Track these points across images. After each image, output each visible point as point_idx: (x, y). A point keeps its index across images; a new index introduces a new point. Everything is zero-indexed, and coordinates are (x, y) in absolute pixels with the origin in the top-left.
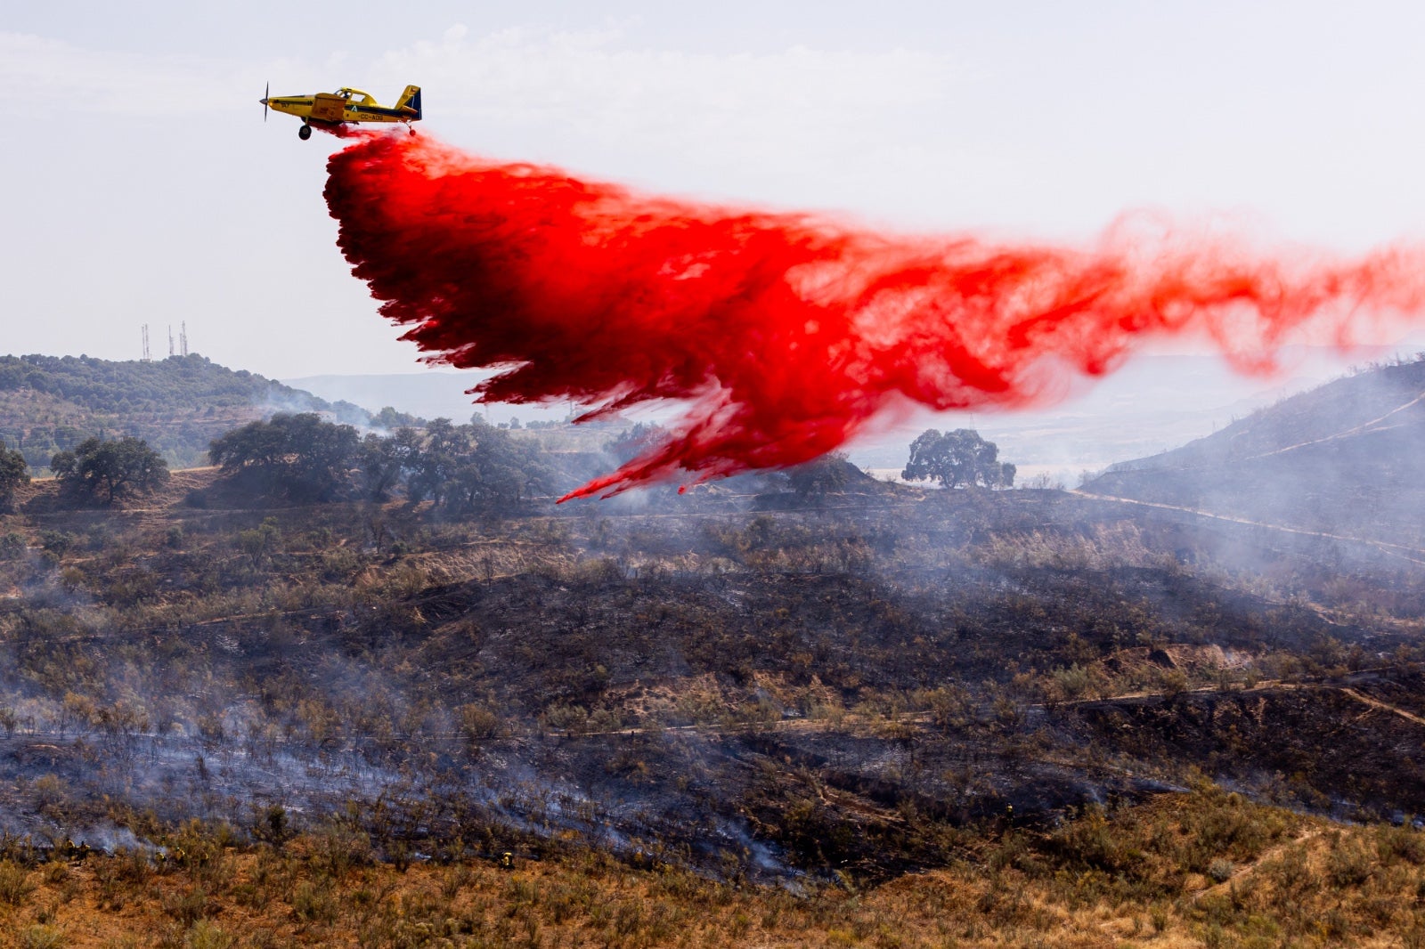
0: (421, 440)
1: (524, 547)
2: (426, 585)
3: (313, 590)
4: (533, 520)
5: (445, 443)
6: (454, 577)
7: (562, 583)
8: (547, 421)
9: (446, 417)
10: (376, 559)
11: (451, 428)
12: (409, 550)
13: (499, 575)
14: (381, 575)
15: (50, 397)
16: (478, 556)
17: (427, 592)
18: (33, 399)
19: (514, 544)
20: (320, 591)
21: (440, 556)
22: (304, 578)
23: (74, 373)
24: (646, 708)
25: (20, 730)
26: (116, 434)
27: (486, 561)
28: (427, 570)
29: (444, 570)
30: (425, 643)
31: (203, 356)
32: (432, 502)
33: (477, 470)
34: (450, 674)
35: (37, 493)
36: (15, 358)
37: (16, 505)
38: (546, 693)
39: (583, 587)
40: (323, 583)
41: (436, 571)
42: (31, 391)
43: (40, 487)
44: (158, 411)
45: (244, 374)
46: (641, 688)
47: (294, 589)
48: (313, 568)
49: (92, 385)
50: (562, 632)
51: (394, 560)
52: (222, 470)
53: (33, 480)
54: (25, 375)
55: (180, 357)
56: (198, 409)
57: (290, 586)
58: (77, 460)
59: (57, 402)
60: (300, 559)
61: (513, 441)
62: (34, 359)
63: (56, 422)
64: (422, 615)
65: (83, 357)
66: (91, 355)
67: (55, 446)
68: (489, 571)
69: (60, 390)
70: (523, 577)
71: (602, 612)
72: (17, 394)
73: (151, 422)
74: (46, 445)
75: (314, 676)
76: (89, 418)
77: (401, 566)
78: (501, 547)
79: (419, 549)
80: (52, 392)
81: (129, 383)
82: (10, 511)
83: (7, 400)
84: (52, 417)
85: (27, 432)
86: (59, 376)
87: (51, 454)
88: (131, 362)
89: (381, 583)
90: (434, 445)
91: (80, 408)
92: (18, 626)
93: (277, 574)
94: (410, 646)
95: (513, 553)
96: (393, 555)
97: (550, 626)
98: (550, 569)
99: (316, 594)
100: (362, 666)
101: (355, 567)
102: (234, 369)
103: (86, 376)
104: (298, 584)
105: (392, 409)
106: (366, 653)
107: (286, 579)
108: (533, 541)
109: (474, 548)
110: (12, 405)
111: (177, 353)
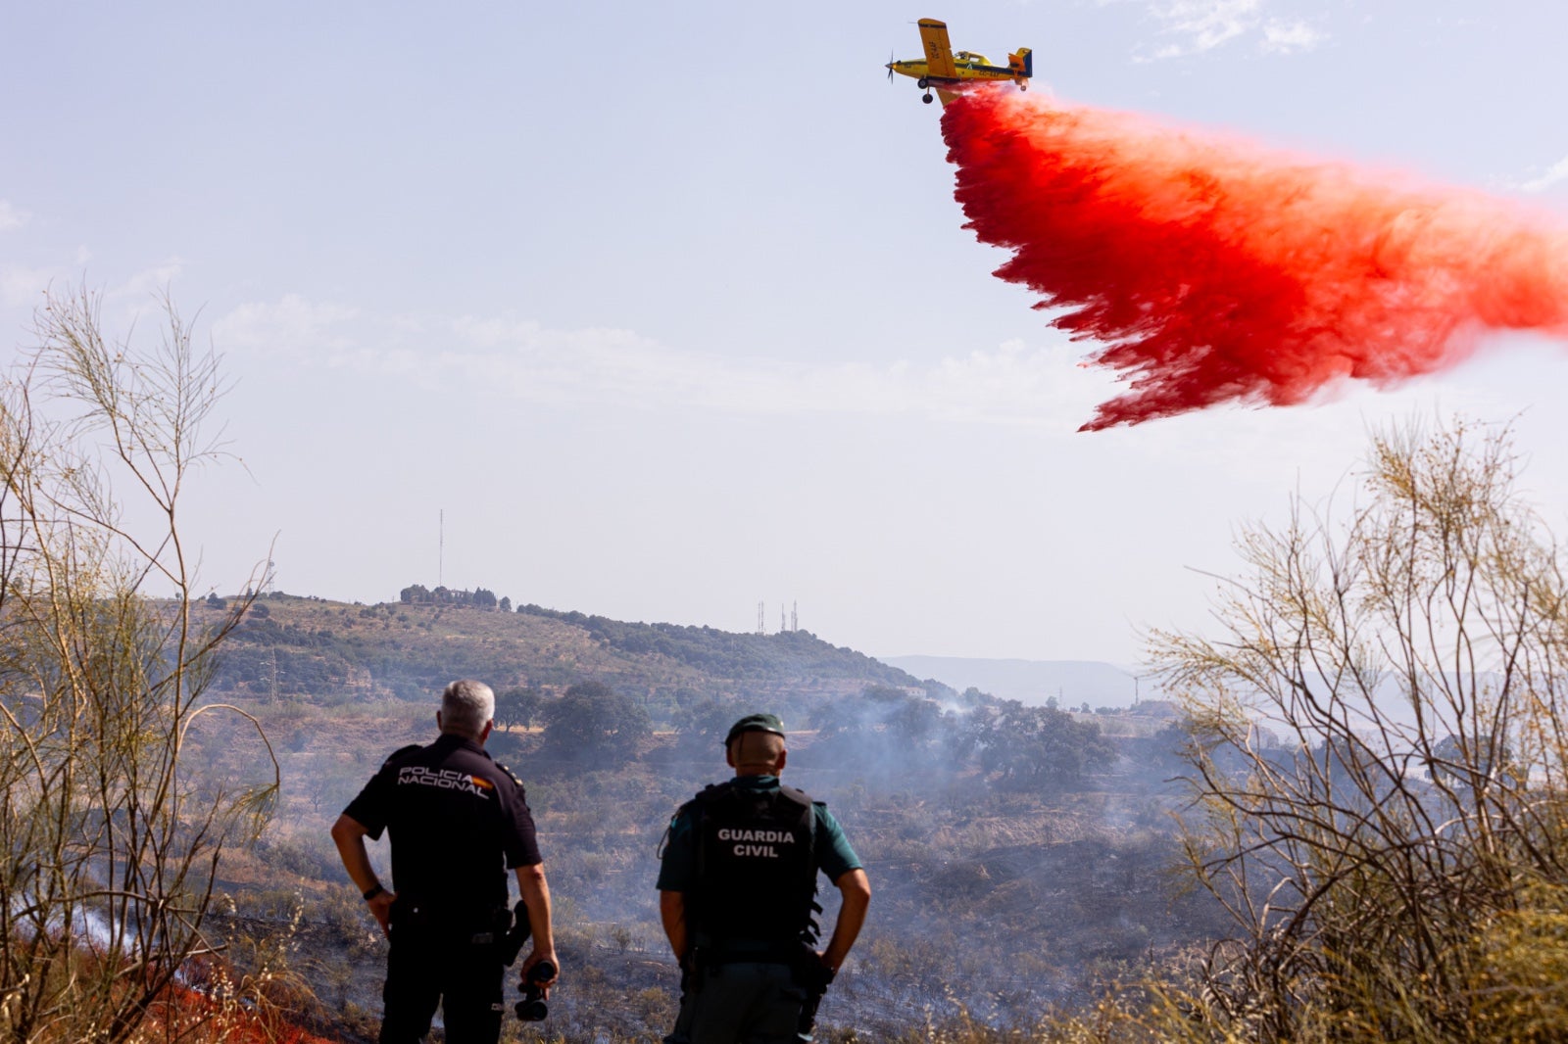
0: (995, 718)
1: (1081, 817)
2: (992, 845)
3: (893, 844)
4: (1090, 794)
5: (1016, 723)
6: (1017, 840)
7: (1114, 852)
8: (1114, 708)
9: (1018, 699)
10: (950, 820)
11: (1022, 709)
12: (980, 814)
13: (1058, 841)
14: (953, 834)
15: (674, 661)
16: (1039, 824)
17: (994, 851)
18: (660, 661)
19: (1072, 815)
20: (899, 845)
21: (1006, 821)
22: (885, 833)
23: (696, 641)
24: (1182, 966)
25: (632, 948)
26: (730, 696)
27: (1046, 828)
28: (994, 833)
29: (1009, 833)
30: (988, 896)
31: (811, 633)
32: (1002, 774)
33: (1043, 748)
34: (1009, 924)
35: (659, 744)
36: (646, 625)
37: (639, 754)
38: (1094, 946)
39: (1131, 857)
40: (903, 839)
41: (1002, 834)
42: (658, 655)
43: (661, 740)
44: (768, 678)
45: (846, 651)
46: (1178, 948)
47: (876, 842)
48: (894, 825)
49: (712, 652)
50: (1110, 895)
51: (968, 821)
52: (819, 735)
53: (655, 733)
54: (653, 641)
55: (791, 632)
56: (804, 679)
57: (872, 840)
58: (695, 718)
59: (680, 665)
60: (883, 816)
61: (1077, 724)
62: (662, 626)
63: (678, 683)
64: (988, 872)
65: (706, 627)
66: (712, 626)
67: (676, 704)
68: (1049, 837)
69: (683, 656)
70: (1077, 844)
71: (1147, 879)
72: (645, 657)
73: (762, 689)
74: (669, 703)
75: (890, 919)
76: (708, 681)
77: (972, 828)
78: (1061, 816)
79: (988, 813)
80: (676, 656)
81: (744, 653)
82: (634, 758)
83: (637, 661)
84: (675, 679)
85: (652, 690)
86: (683, 642)
87: (672, 711)
88: (747, 634)
89: (953, 841)
90: (1008, 721)
91: (700, 672)
92: (634, 859)
93: (862, 828)
94: (976, 898)
95: (1071, 823)
96: (965, 818)
97: (1100, 888)
98: (1104, 839)
99: (896, 847)
100: (932, 913)
101: (930, 826)
102: (837, 646)
103: (707, 645)
104: (879, 838)
105: (976, 689)
106: (936, 902)
107: (870, 832)
108: (1090, 812)
109: (1037, 816)
110: (640, 666)
111: (788, 628)
